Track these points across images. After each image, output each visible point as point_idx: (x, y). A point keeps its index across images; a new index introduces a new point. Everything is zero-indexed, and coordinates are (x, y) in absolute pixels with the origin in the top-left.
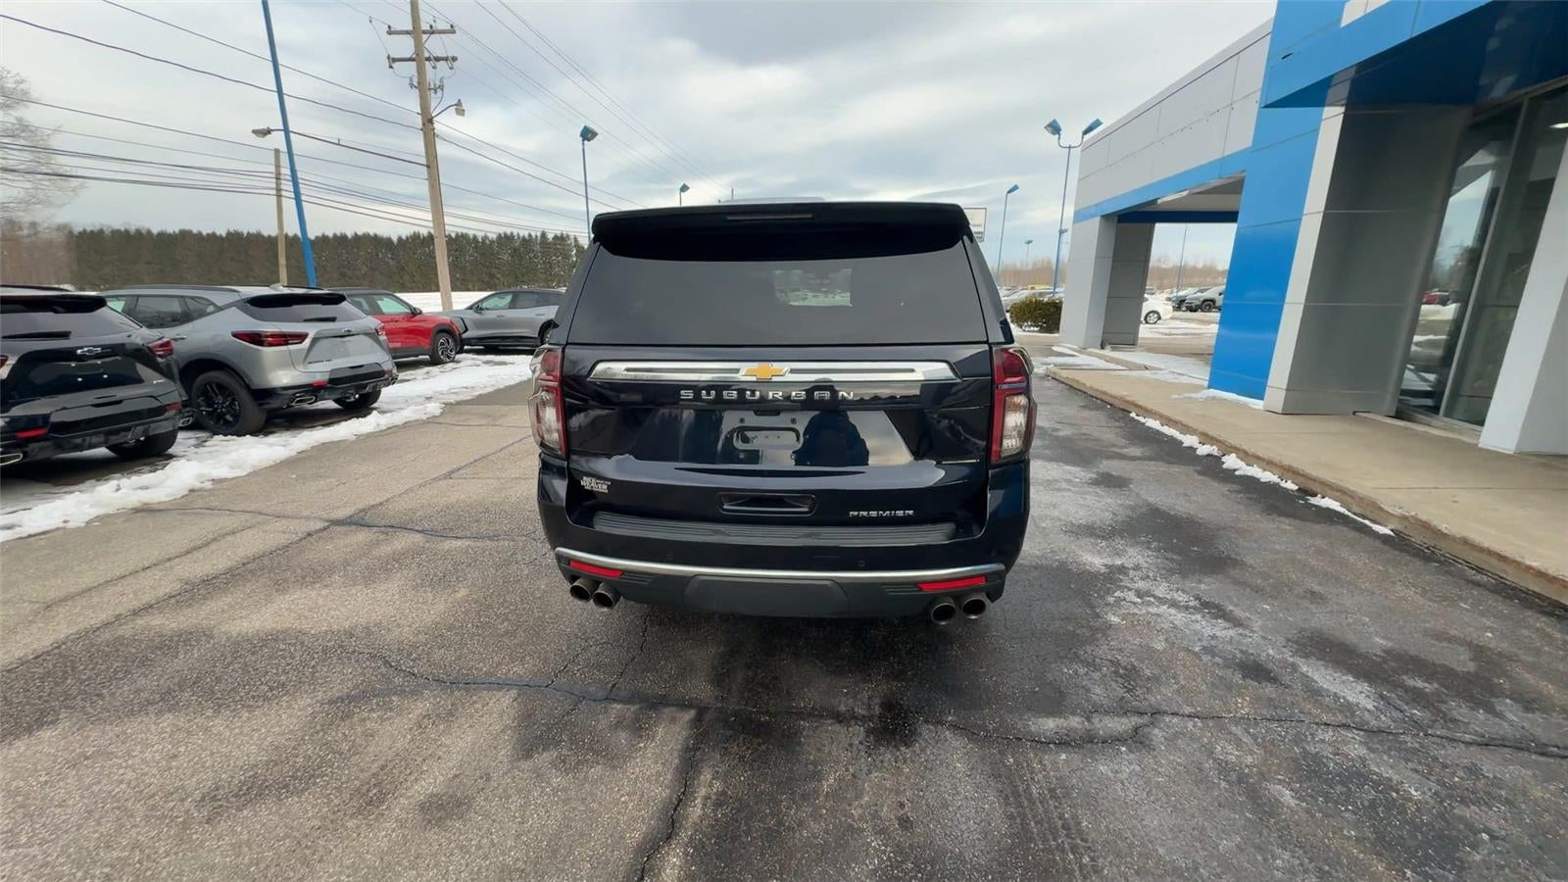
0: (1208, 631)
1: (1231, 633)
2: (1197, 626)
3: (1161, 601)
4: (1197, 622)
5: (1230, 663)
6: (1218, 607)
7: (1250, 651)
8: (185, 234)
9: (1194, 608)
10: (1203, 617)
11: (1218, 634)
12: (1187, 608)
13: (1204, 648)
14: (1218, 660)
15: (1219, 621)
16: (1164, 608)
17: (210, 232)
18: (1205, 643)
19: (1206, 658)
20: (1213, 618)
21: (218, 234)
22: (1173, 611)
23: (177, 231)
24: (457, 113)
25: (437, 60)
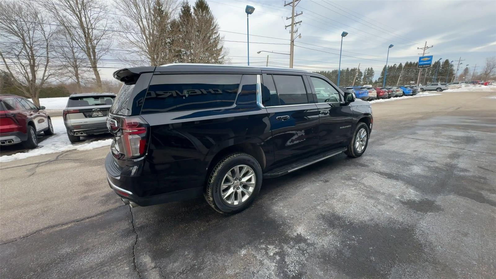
24: (299, 38)
25: (297, 23)
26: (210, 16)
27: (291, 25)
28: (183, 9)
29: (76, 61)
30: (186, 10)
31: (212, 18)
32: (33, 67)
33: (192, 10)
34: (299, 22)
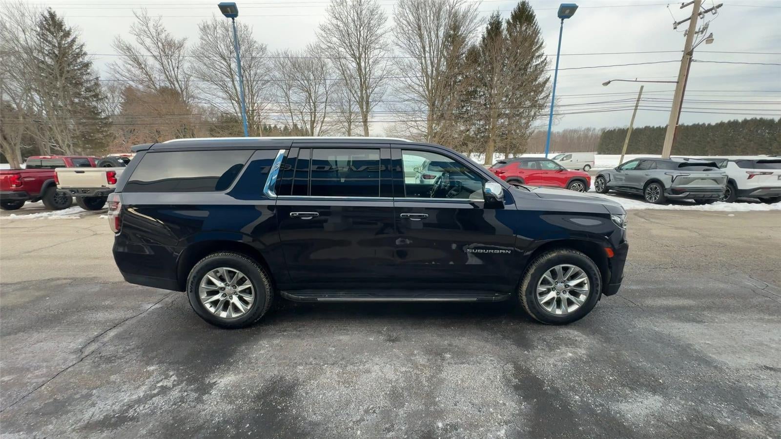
0: (100, 405)
1: (87, 416)
2: (110, 402)
3: (148, 397)
4: (113, 404)
5: (70, 400)
6: (115, 426)
7: (64, 416)
8: (647, 128)
9: (127, 411)
10: (113, 411)
11: (93, 409)
12: (130, 406)
13: (91, 395)
14: (78, 396)
15: (102, 417)
16: (141, 393)
17: (658, 126)
18: (94, 398)
19: (85, 392)
20: (107, 415)
21: (661, 127)
22: (135, 397)
23: (644, 127)
24: (707, 43)
25: (706, 12)
26: (535, 28)
27: (689, 19)
28: (490, 27)
29: (351, 115)
30: (495, 27)
31: (536, 33)
32: (313, 122)
33: (504, 25)
34: (711, 10)
